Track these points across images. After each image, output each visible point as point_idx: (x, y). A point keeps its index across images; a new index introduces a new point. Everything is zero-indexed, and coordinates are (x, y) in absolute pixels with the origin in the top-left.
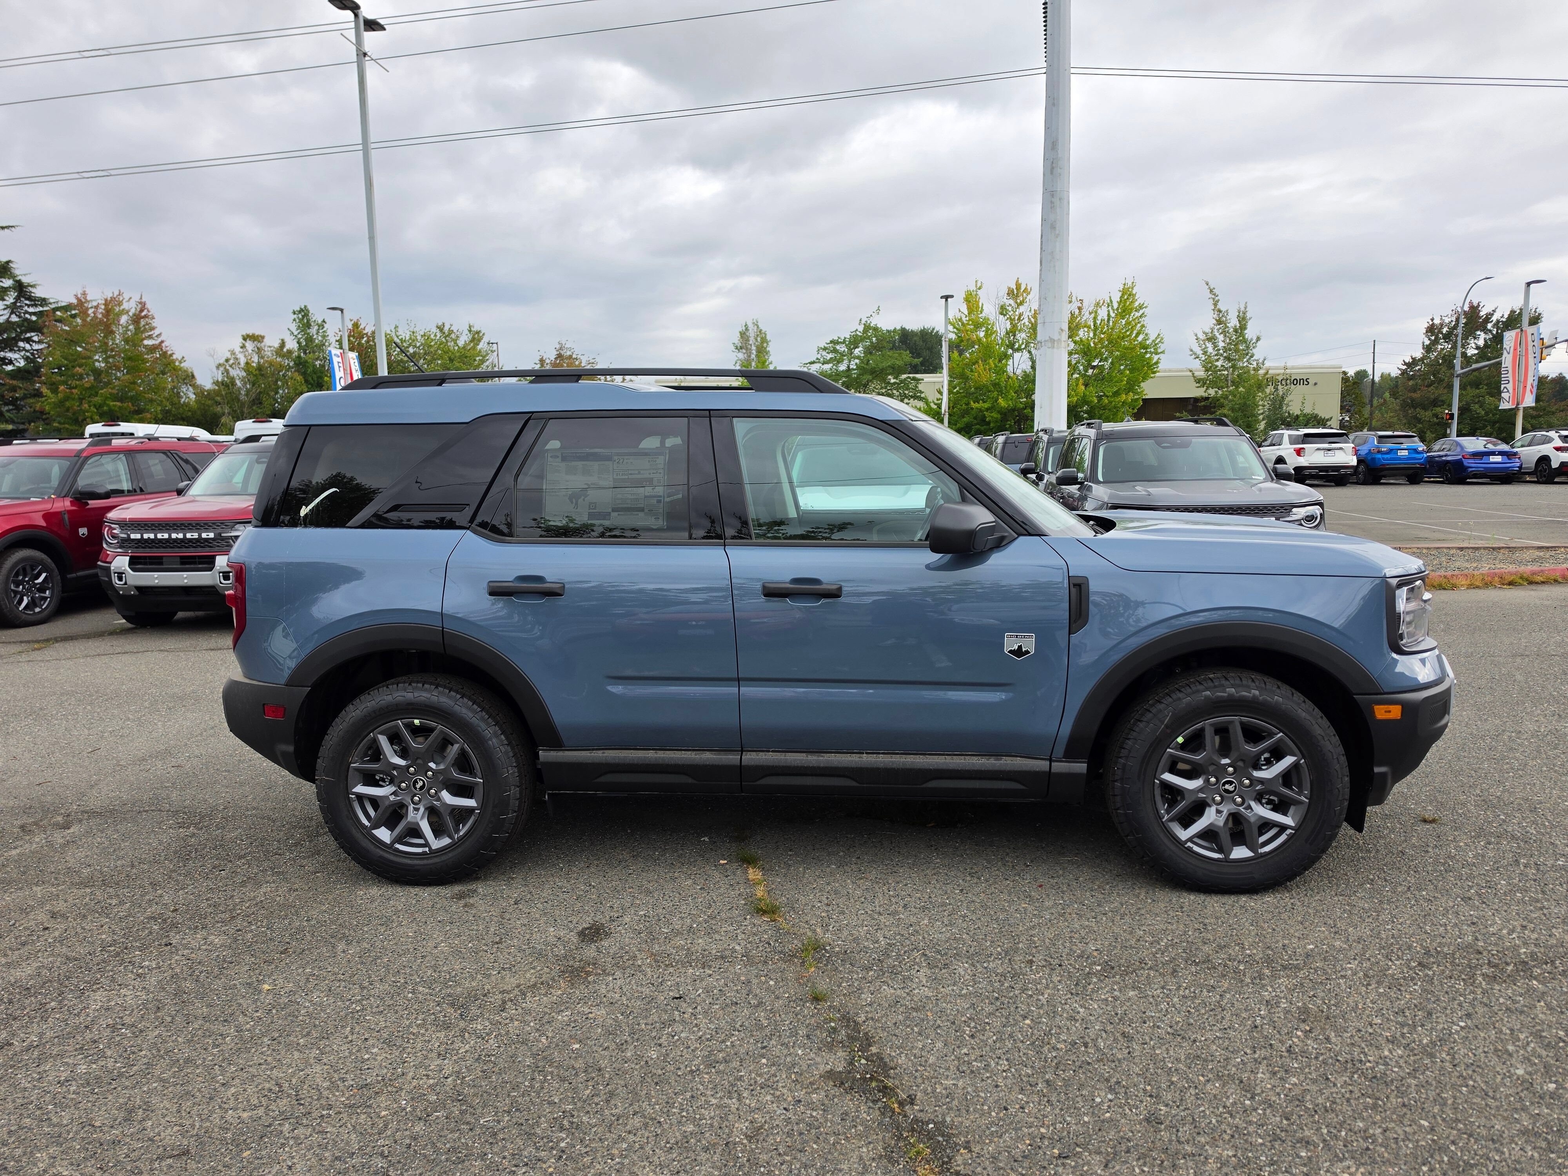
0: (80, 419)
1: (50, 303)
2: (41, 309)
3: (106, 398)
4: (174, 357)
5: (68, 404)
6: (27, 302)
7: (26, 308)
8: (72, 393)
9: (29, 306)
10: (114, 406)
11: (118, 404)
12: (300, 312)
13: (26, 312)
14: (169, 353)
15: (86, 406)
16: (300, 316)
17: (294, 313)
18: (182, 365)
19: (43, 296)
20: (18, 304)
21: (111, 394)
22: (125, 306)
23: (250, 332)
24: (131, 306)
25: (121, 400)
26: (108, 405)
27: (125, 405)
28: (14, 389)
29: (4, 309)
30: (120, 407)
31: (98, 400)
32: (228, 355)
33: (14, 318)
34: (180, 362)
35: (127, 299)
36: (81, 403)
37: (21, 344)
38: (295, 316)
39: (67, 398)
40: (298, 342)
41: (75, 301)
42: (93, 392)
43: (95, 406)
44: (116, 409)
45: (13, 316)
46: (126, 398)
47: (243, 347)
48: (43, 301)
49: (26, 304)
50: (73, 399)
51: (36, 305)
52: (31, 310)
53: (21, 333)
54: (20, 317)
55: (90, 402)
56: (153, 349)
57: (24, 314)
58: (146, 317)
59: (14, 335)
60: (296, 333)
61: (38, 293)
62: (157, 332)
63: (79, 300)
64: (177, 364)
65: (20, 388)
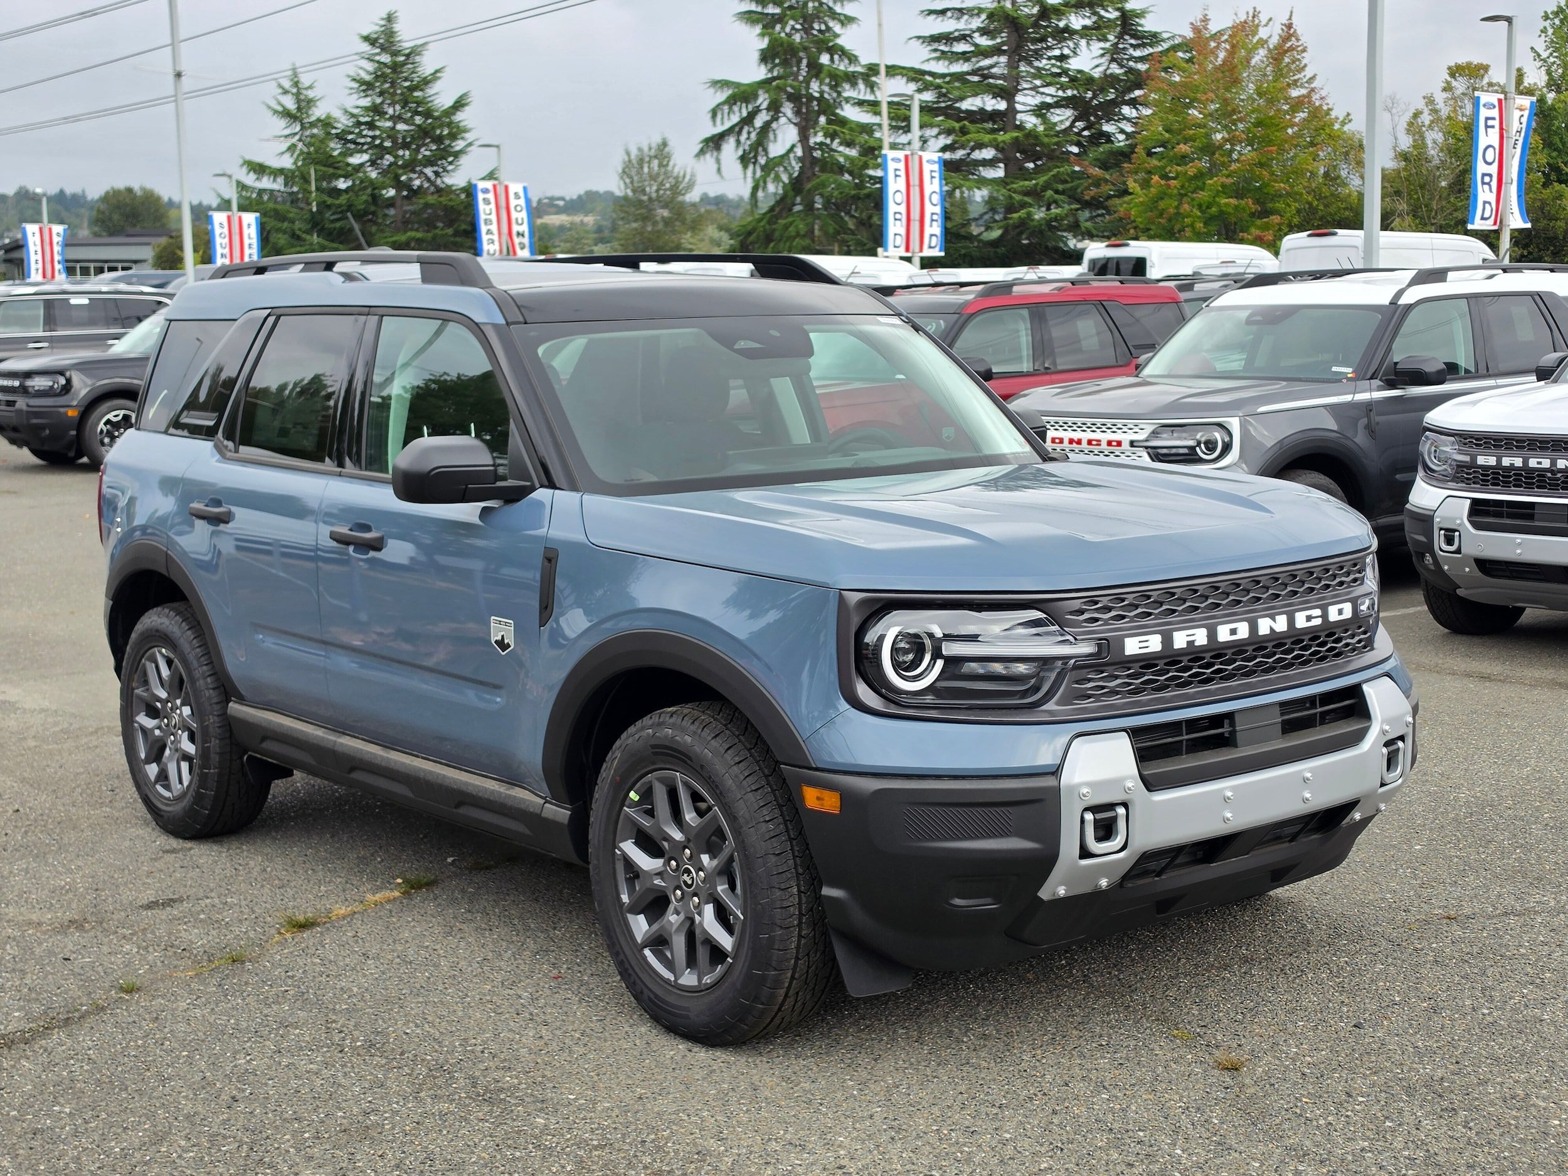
0: (1177, 227)
1: (1163, 40)
2: (1151, 50)
3: (1218, 194)
4: (1333, 114)
5: (1162, 205)
6: (1133, 41)
7: (1131, 51)
8: (1169, 186)
9: (1134, 47)
10: (1226, 204)
11: (1233, 201)
12: (1556, 14)
13: (1132, 58)
14: (1325, 108)
15: (1186, 207)
16: (1557, 21)
17: (1546, 17)
18: (1346, 128)
19: (1154, 30)
20: (1121, 46)
21: (1223, 186)
22: (1263, 33)
23: (1462, 60)
24: (1271, 33)
25: (1239, 195)
26: (1219, 205)
27: (1243, 202)
28: (1097, 183)
29: (1102, 55)
30: (1236, 207)
31: (1203, 196)
32: (1421, 104)
33: (1115, 69)
34: (1343, 123)
35: (1263, 23)
36: (1180, 203)
37: (1126, 110)
38: (1547, 23)
39: (1161, 197)
40: (1549, 73)
41: (1189, 34)
42: (1200, 184)
43: (1200, 206)
44: (1230, 210)
45: (1114, 66)
46: (1249, 191)
47: (1448, 88)
48: (1154, 38)
49: (1132, 45)
50: (1171, 196)
51: (1144, 45)
52: (1138, 53)
53: (1124, 93)
54: (1122, 66)
55: (1193, 199)
56: (1297, 105)
57: (1128, 60)
58: (1291, 49)
59: (1112, 96)
60: (1544, 55)
61: (1148, 24)
62: (1308, 73)
63: (1196, 29)
64: (1337, 126)
65: (1106, 181)
